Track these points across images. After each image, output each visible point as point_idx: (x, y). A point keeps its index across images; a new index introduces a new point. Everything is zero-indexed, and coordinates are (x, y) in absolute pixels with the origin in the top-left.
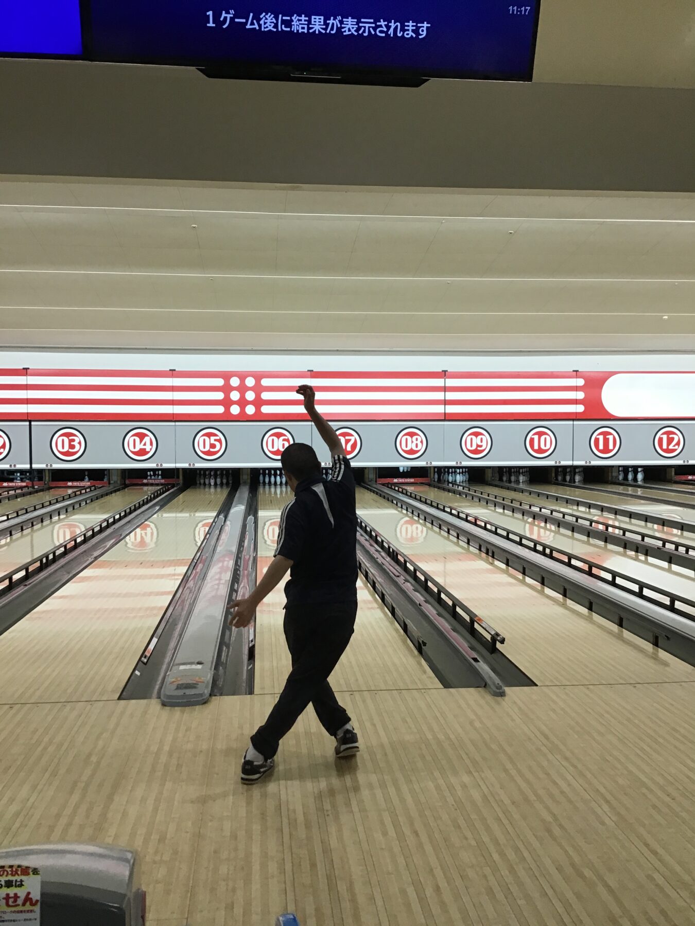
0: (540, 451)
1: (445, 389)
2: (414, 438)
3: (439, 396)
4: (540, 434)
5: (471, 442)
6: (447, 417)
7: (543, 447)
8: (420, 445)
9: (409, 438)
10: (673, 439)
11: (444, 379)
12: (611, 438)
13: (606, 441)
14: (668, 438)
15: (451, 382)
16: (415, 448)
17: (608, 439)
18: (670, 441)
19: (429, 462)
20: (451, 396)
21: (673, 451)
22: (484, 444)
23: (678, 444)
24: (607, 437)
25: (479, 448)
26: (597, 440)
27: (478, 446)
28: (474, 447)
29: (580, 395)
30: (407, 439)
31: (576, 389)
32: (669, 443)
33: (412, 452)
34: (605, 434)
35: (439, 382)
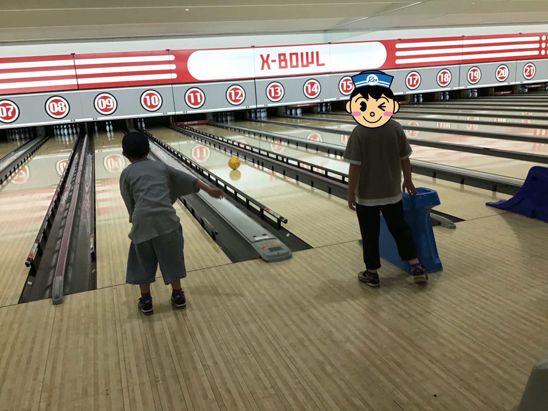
0: (152, 106)
1: (75, 67)
2: (59, 104)
3: (72, 72)
4: (150, 95)
5: (101, 104)
6: (80, 87)
7: (153, 103)
8: (64, 108)
9: (55, 104)
10: (238, 93)
11: (73, 60)
12: (198, 95)
13: (195, 97)
14: (235, 92)
15: (78, 62)
16: (60, 111)
17: (197, 95)
18: (236, 94)
19: (73, 120)
20: (80, 72)
21: (239, 100)
22: (111, 104)
23: (242, 96)
24: (196, 94)
25: (108, 108)
26: (189, 97)
27: (107, 106)
28: (104, 107)
29: (173, 67)
30: (53, 105)
31: (169, 62)
32: (236, 96)
33: (58, 113)
34: (194, 92)
35: (70, 62)
